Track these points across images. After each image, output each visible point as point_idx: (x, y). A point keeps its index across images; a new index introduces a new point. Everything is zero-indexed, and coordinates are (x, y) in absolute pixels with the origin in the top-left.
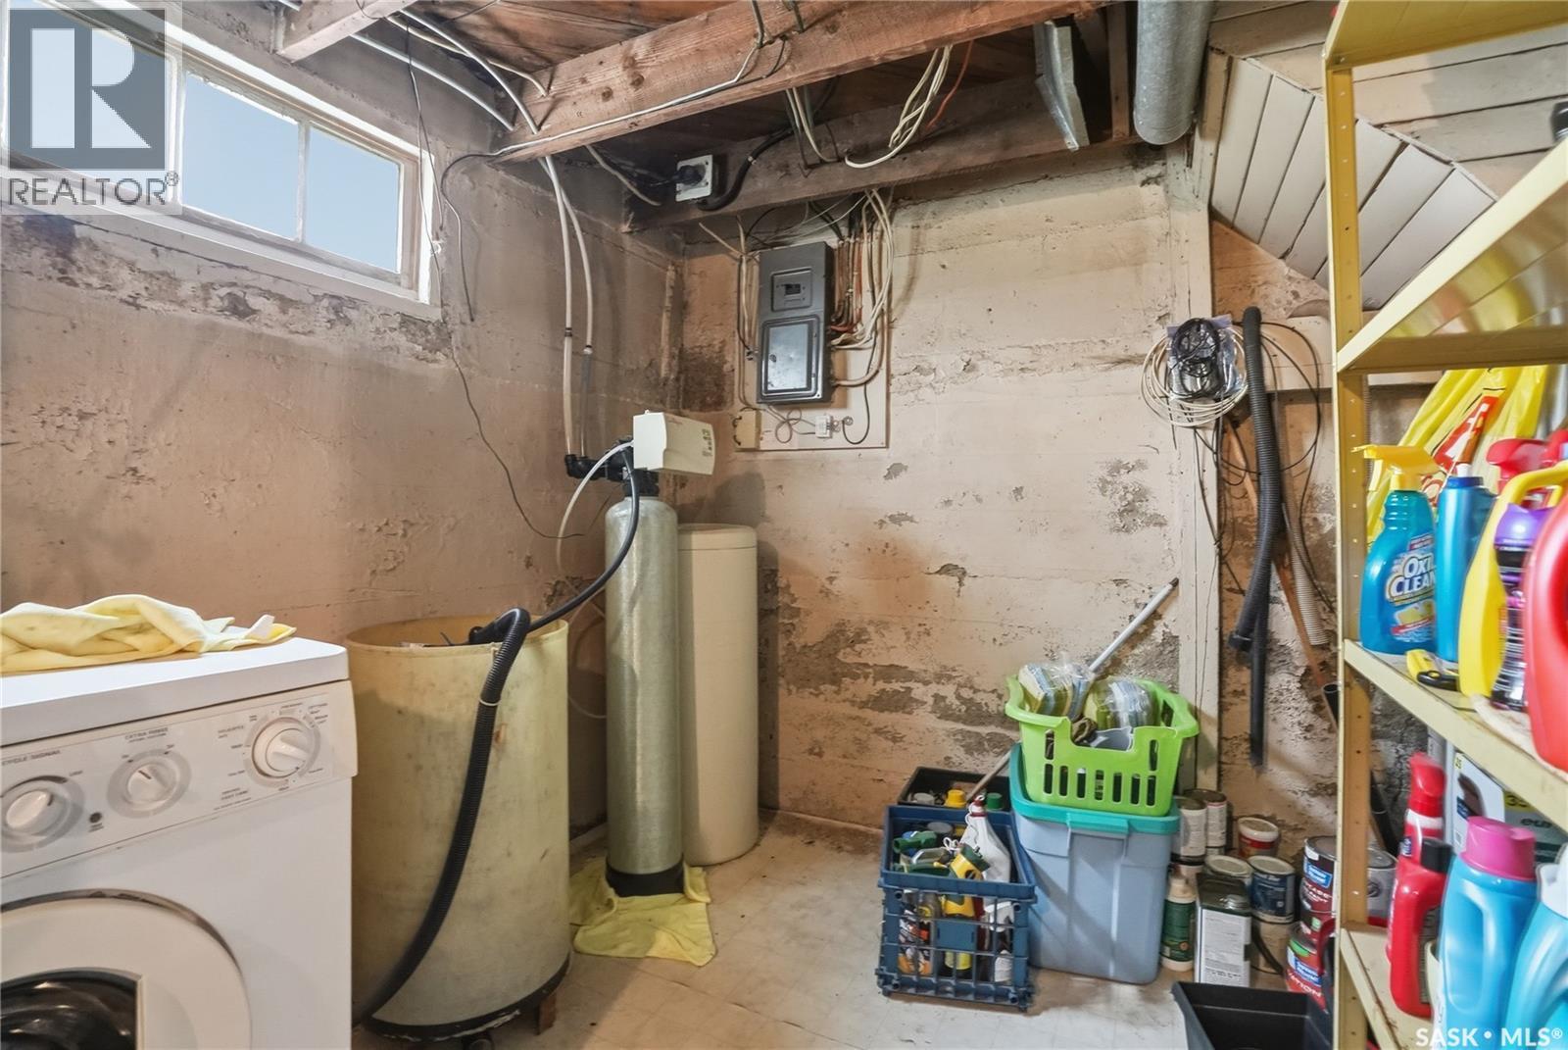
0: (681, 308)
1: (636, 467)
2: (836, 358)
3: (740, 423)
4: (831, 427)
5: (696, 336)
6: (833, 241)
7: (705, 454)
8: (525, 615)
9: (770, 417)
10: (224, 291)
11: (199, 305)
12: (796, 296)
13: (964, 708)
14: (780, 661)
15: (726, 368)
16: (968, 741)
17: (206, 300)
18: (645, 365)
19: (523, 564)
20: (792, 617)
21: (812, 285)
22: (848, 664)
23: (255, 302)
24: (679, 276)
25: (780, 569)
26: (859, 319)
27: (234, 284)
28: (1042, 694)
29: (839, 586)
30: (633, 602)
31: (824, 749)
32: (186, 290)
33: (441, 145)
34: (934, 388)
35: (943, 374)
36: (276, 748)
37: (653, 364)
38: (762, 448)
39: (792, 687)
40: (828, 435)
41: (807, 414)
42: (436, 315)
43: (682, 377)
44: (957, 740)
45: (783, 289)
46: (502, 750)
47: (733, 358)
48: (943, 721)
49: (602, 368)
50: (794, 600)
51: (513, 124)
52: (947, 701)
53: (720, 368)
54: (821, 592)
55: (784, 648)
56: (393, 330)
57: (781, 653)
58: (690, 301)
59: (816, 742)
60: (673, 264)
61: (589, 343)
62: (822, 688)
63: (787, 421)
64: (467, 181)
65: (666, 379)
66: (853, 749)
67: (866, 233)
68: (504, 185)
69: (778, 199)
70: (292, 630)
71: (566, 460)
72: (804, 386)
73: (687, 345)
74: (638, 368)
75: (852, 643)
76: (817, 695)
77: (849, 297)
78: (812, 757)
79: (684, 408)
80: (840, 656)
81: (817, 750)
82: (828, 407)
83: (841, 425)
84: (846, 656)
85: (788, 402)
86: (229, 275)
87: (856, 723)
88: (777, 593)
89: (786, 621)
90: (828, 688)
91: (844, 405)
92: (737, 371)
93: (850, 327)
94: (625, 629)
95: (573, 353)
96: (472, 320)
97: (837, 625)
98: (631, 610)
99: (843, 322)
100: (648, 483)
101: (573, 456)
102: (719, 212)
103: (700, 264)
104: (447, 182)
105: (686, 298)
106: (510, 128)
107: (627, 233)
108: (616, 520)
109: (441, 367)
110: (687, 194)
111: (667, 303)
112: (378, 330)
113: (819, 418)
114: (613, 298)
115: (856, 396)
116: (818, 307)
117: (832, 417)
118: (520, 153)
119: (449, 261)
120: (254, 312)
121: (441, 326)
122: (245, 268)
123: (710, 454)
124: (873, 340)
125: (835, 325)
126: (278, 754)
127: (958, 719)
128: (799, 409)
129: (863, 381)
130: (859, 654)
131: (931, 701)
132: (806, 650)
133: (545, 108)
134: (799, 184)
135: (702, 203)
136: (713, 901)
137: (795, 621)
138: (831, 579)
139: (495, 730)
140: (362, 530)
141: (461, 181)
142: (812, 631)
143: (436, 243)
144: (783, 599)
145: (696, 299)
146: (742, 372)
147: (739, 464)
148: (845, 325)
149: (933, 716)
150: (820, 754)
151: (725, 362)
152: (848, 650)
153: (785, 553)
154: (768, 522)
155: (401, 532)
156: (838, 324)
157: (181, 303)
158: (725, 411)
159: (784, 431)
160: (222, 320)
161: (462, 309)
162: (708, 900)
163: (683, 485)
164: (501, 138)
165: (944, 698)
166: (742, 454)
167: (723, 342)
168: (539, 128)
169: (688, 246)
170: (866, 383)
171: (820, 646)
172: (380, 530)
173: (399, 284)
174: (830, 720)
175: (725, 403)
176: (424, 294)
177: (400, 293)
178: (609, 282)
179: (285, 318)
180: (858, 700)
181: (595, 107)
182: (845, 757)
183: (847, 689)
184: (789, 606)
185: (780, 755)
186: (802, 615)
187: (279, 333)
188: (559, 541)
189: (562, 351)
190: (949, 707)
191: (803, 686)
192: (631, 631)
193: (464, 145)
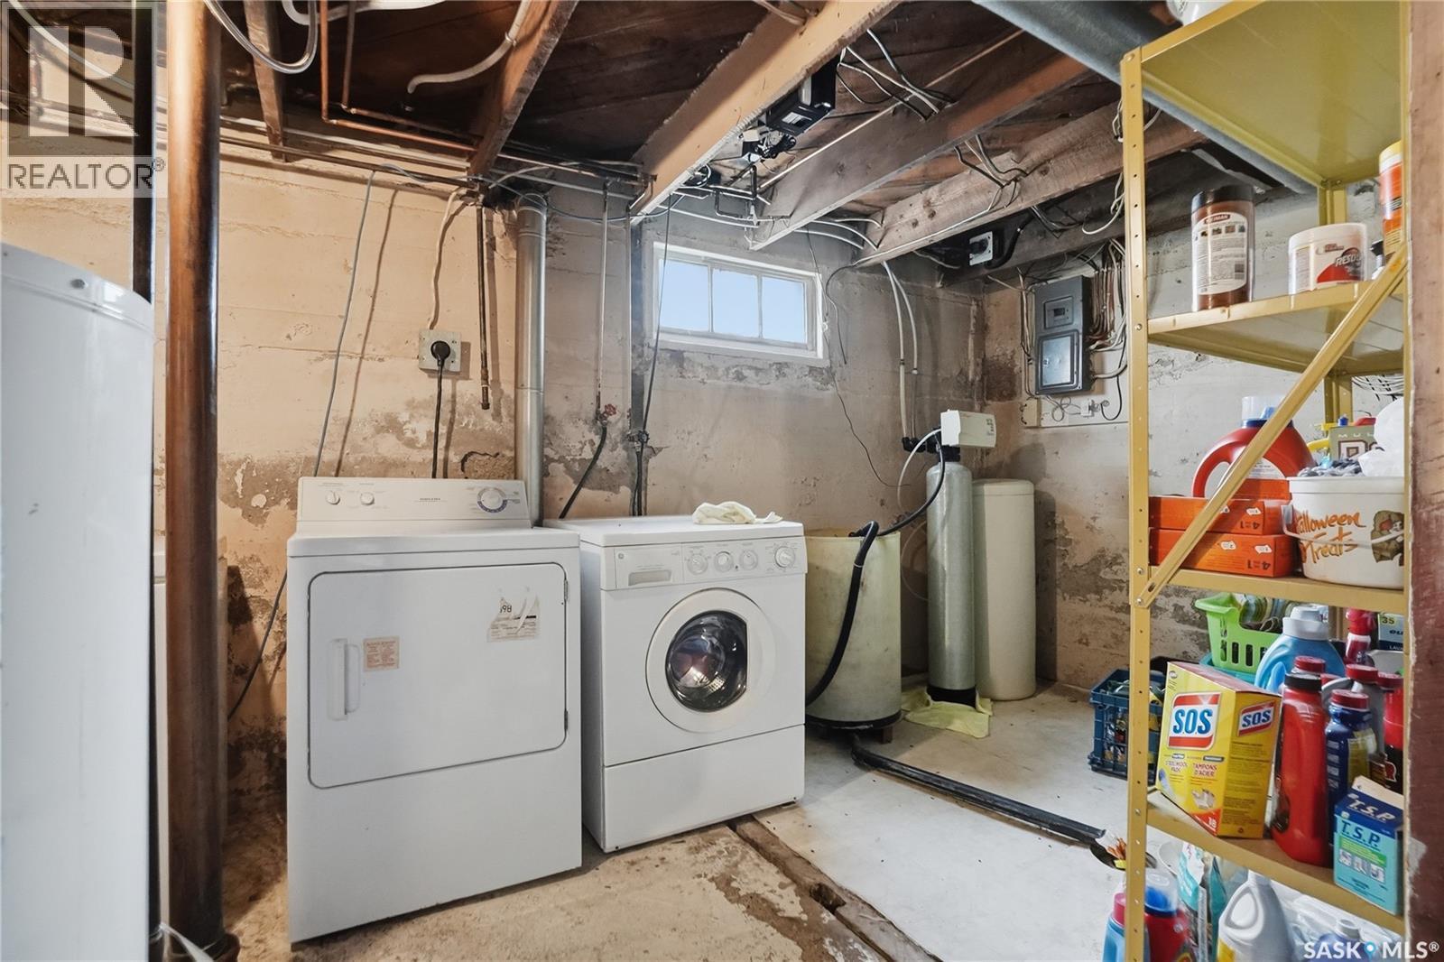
0: (983, 329)
1: (943, 444)
2: (1095, 359)
3: (1026, 409)
4: (1092, 408)
5: (994, 349)
6: (1089, 272)
7: (989, 434)
8: (876, 527)
9: (1048, 404)
10: (733, 371)
11: (725, 378)
12: (1061, 317)
13: (1198, 616)
14: (1058, 576)
15: (1016, 370)
16: (1202, 640)
17: (728, 374)
18: (957, 374)
19: (879, 504)
20: (1065, 545)
21: (1073, 308)
22: (1108, 580)
23: (746, 372)
24: (980, 307)
25: (1057, 511)
26: (1112, 328)
27: (737, 366)
28: (1245, 600)
29: (1099, 524)
30: (943, 526)
31: (1089, 641)
32: (720, 373)
33: (825, 267)
34: (1173, 375)
35: (1180, 365)
36: (783, 556)
37: (963, 373)
38: (1043, 425)
39: (1065, 595)
40: (1090, 414)
41: (1075, 400)
42: (827, 364)
43: (986, 378)
44: (1192, 639)
45: (1053, 313)
46: (864, 591)
47: (1020, 362)
48: (1181, 625)
49: (927, 381)
50: (1067, 533)
51: (863, 245)
52: (1185, 610)
53: (1011, 370)
54: (1087, 527)
55: (1061, 567)
56: (806, 375)
57: (1058, 570)
58: (989, 324)
59: (1085, 635)
60: (975, 300)
61: (915, 367)
62: (1088, 596)
63: (1060, 406)
64: (840, 285)
65: (973, 381)
66: (1112, 641)
67: (1115, 264)
68: (860, 279)
69: (1038, 256)
70: (781, 518)
71: (903, 442)
72: (1069, 380)
73: (989, 355)
74: (952, 376)
75: (1110, 566)
76: (1085, 602)
77: (1103, 313)
78: (1081, 646)
79: (987, 399)
80: (1101, 574)
81: (1084, 641)
82: (1090, 394)
83: (1100, 407)
84: (1106, 574)
85: (1060, 392)
86: (735, 362)
87: (1114, 623)
88: (1055, 528)
89: (1063, 548)
90: (1093, 597)
91: (1102, 392)
92: (1023, 372)
93: (1104, 335)
94: (939, 541)
95: (906, 373)
96: (845, 363)
97: (1099, 551)
98: (942, 530)
99: (1098, 333)
100: (952, 454)
101: (907, 438)
102: (1000, 268)
103: (996, 296)
104: (829, 287)
105: (986, 322)
106: (862, 248)
107: (940, 288)
108: (932, 476)
109: (831, 390)
110: (976, 260)
111: (972, 328)
112: (798, 377)
113: (1084, 402)
114: (932, 334)
115: (1111, 385)
116: (1078, 323)
117: (1093, 401)
118: (869, 263)
119: (832, 332)
120: (745, 377)
121: (829, 370)
122: (741, 357)
123: (992, 434)
124: (1123, 343)
125: (1092, 335)
126: (783, 558)
127: (1193, 624)
128: (1068, 396)
129: (1115, 373)
130: (1116, 573)
131: (1172, 609)
132: (1077, 569)
133: (880, 234)
134: (1053, 244)
135: (988, 264)
136: (994, 715)
137: (1068, 548)
138: (1094, 519)
139: (861, 580)
140: (794, 483)
141: (837, 285)
142: (1080, 556)
143: (825, 323)
144: (1059, 532)
145: (992, 323)
146: (1027, 371)
147: (1026, 438)
148: (1100, 335)
149: (1173, 620)
150: (1087, 644)
151: (1016, 366)
152: (1107, 569)
153: (1060, 499)
154: (1048, 478)
155: (812, 484)
156: (1095, 332)
157: (719, 379)
158: (1016, 400)
159: (1058, 413)
160: (734, 383)
161: (840, 358)
162: (990, 713)
163: (988, 454)
164: (857, 254)
165: (1182, 608)
166: (1029, 430)
167: (1014, 352)
168: (877, 247)
169: (987, 286)
170: (1117, 375)
171: (1087, 566)
172: (803, 482)
173: (807, 349)
174: (1094, 620)
175: (1016, 394)
176: (820, 353)
177: (808, 355)
178: (929, 322)
179: (758, 378)
180: (1115, 606)
181: (907, 232)
182: (1105, 646)
183: (1106, 598)
184: (1063, 537)
185: (1058, 642)
186: (1073, 544)
187: (755, 385)
188: (899, 489)
189: (899, 373)
190: (1186, 615)
191: (1073, 595)
192: (942, 542)
193: (837, 264)
